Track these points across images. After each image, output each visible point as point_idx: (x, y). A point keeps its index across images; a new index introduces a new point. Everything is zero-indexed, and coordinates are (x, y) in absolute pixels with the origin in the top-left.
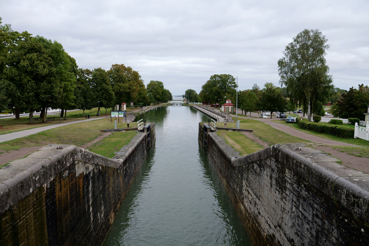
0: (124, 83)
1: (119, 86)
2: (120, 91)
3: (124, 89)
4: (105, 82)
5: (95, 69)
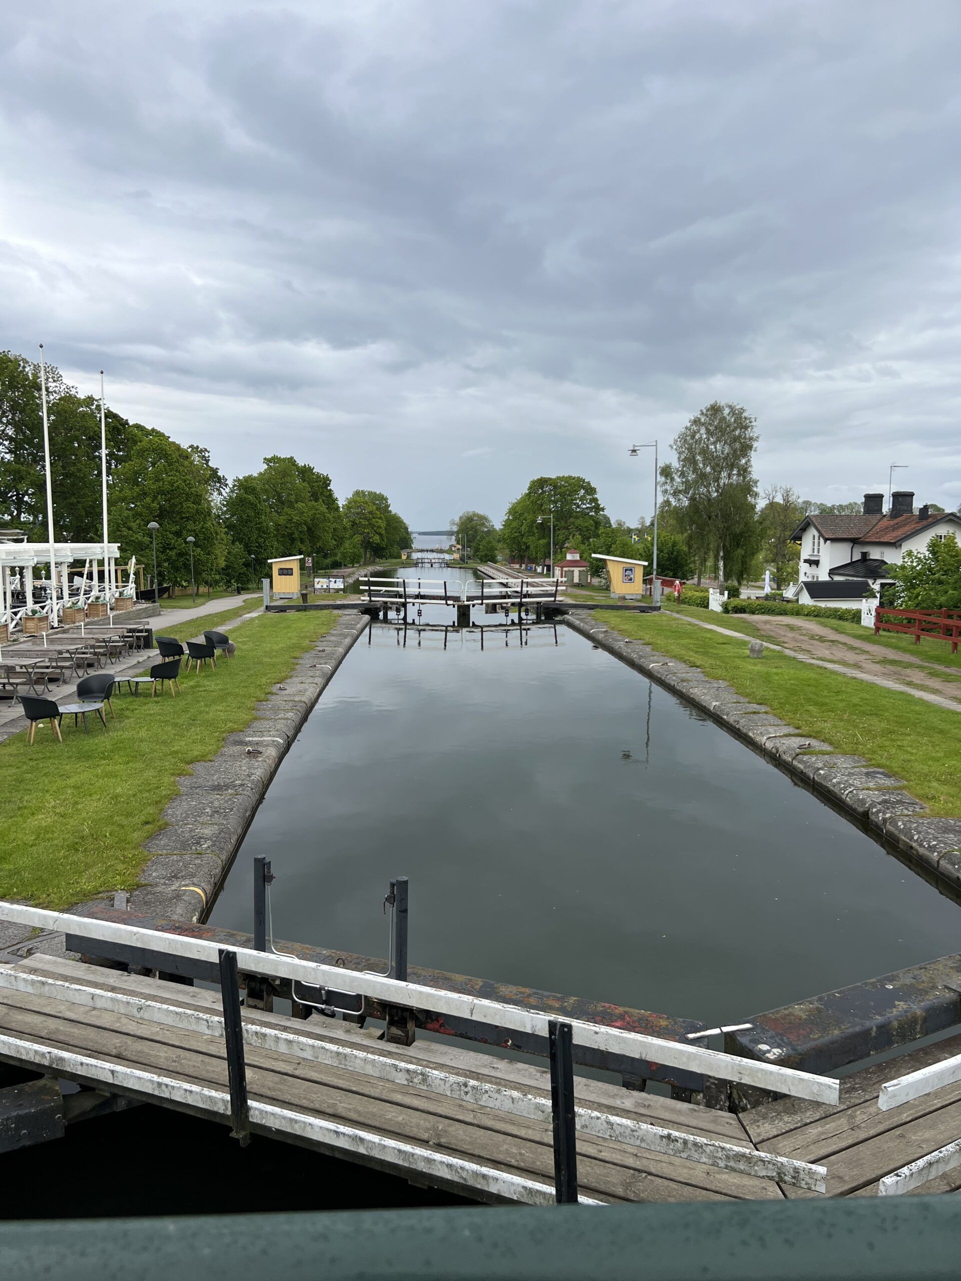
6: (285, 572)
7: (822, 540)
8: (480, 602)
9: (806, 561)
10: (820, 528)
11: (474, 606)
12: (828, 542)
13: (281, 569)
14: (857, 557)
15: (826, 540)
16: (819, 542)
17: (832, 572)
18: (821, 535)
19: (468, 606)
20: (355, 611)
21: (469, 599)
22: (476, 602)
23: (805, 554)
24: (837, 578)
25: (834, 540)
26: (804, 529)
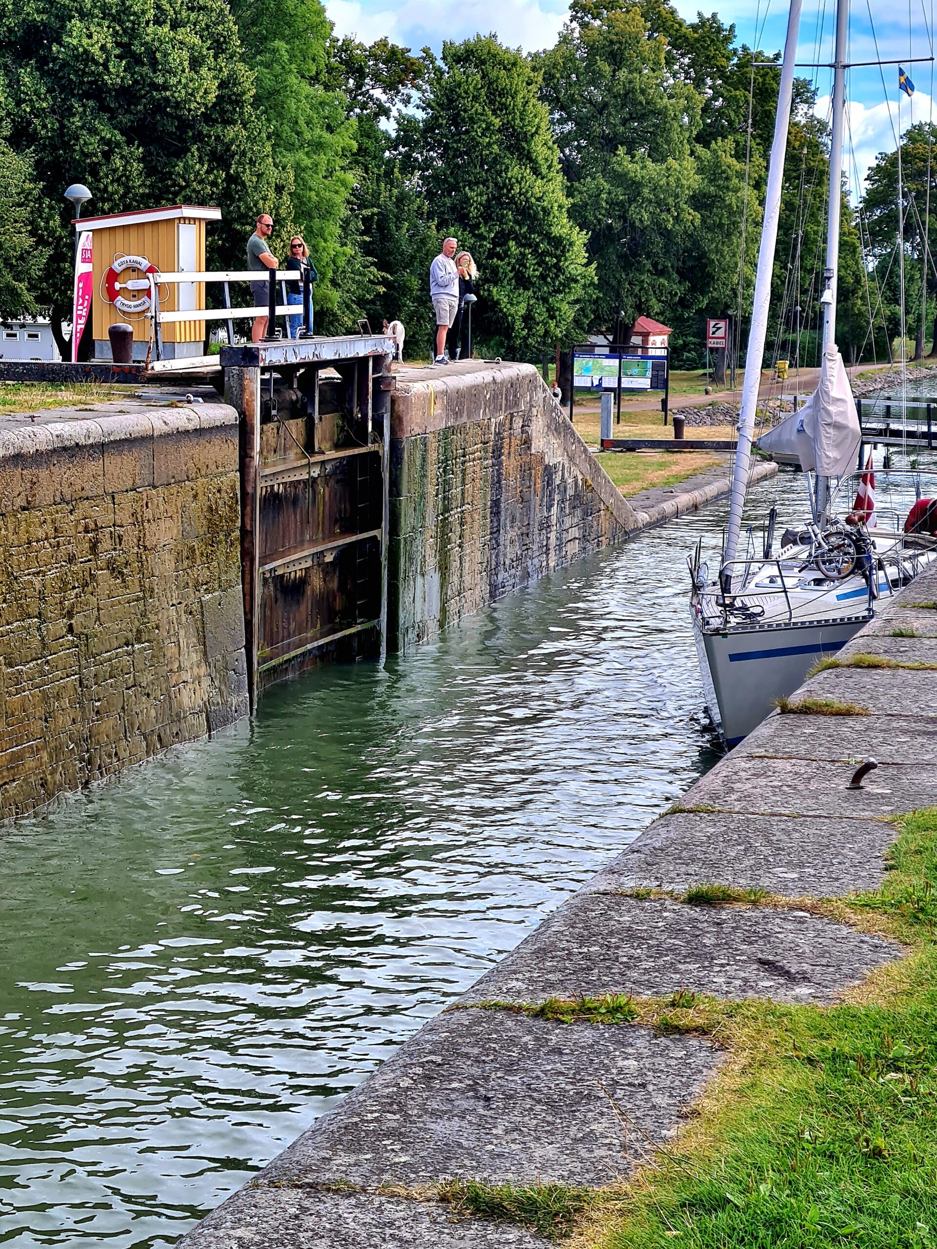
0: (657, 155)
1: (620, 179)
2: (623, 217)
3: (659, 203)
4: (520, 150)
5: (447, 47)
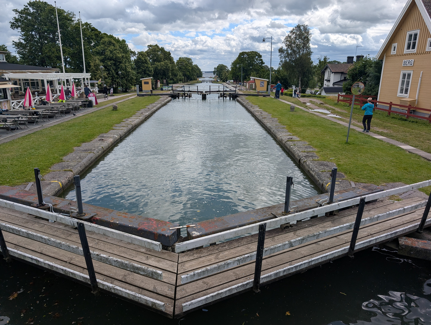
6: (146, 83)
7: (331, 73)
8: (209, 93)
9: (326, 80)
10: (331, 69)
11: (207, 94)
12: (333, 73)
13: (145, 82)
14: (343, 79)
15: (332, 73)
16: (330, 74)
17: (334, 84)
18: (331, 71)
19: (206, 94)
20: (167, 96)
21: (206, 92)
22: (208, 93)
23: (326, 78)
24: (336, 86)
25: (335, 73)
26: (326, 69)
